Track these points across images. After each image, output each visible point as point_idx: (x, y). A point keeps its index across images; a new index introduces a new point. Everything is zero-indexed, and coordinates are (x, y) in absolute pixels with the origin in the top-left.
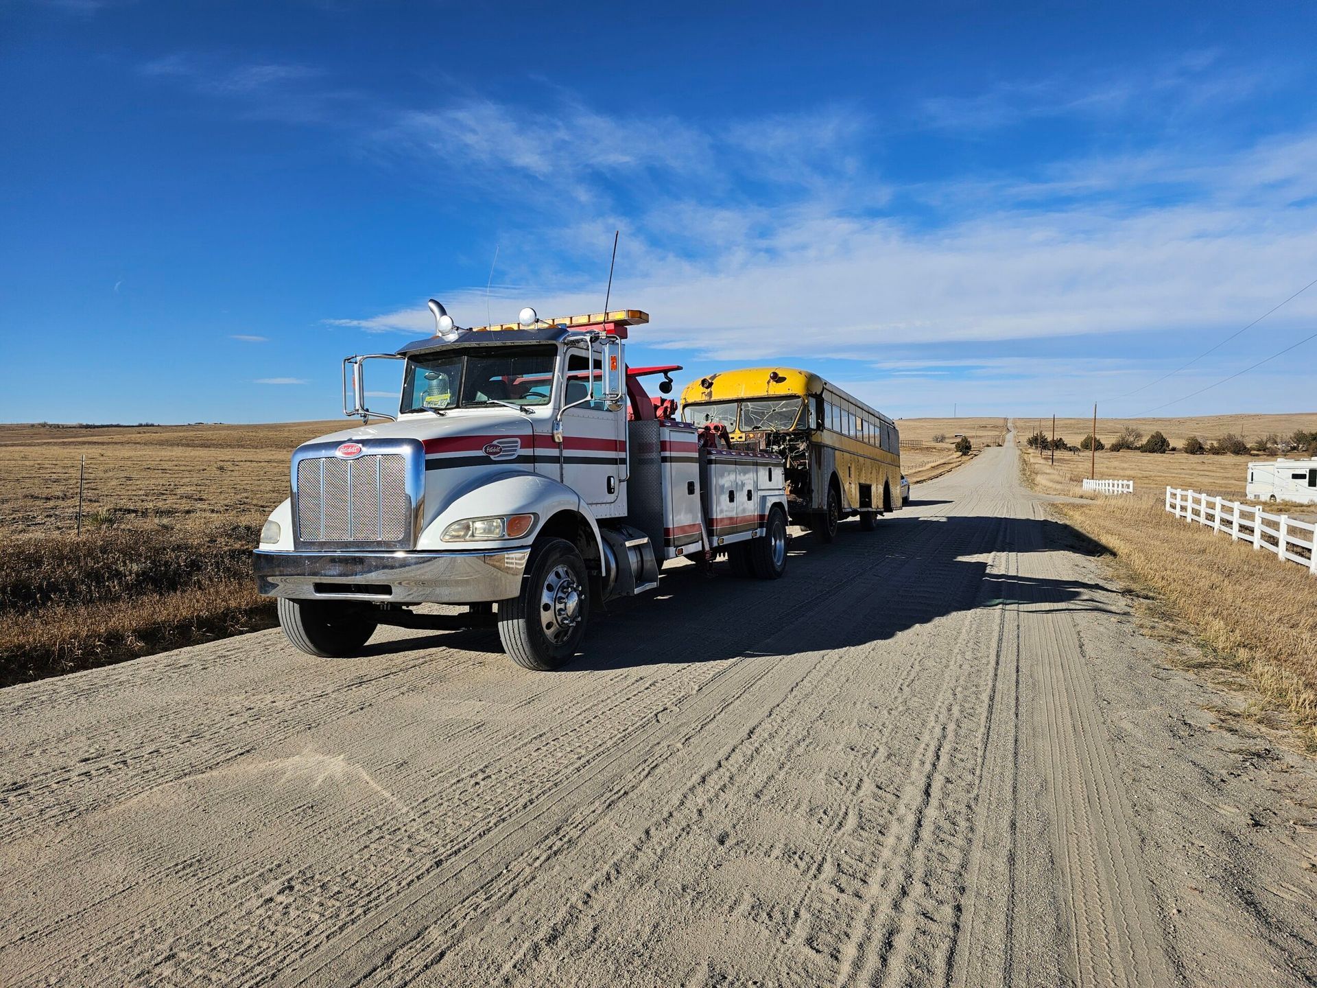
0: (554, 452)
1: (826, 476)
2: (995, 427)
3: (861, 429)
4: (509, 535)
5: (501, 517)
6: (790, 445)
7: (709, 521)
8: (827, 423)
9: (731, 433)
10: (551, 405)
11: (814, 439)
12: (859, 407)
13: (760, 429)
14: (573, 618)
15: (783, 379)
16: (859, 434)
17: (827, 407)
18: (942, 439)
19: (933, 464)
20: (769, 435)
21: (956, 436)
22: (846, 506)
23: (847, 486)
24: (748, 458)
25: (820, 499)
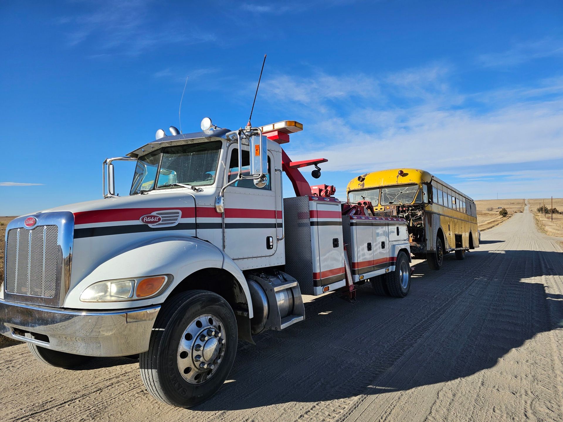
0: (218, 220)
1: (435, 230)
2: (518, 203)
3: (455, 203)
4: (138, 296)
5: (132, 279)
6: (412, 213)
7: (352, 265)
8: (435, 200)
9: (375, 206)
10: (215, 185)
11: (427, 209)
12: (454, 191)
13: (393, 204)
14: (213, 361)
15: (407, 174)
16: (454, 207)
17: (434, 190)
18: (492, 209)
19: (489, 222)
20: (399, 207)
21: (498, 208)
22: (447, 248)
23: (447, 235)
24: (382, 221)
25: (431, 244)
